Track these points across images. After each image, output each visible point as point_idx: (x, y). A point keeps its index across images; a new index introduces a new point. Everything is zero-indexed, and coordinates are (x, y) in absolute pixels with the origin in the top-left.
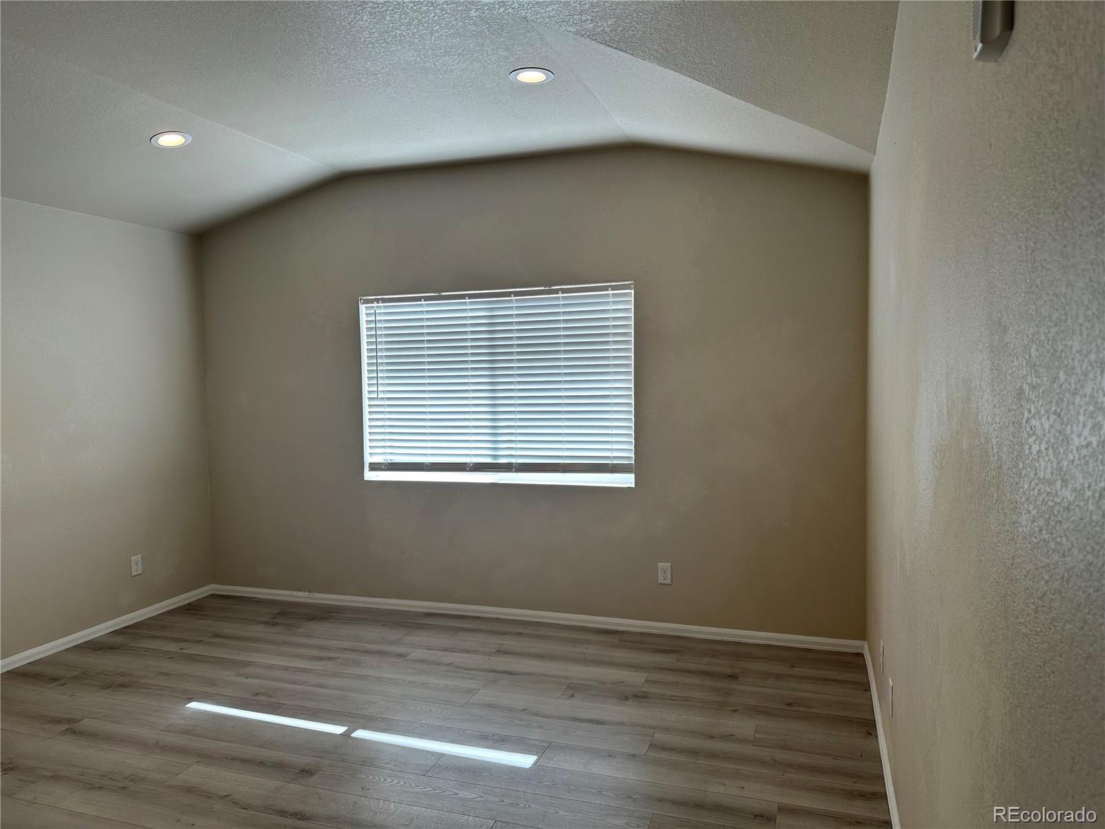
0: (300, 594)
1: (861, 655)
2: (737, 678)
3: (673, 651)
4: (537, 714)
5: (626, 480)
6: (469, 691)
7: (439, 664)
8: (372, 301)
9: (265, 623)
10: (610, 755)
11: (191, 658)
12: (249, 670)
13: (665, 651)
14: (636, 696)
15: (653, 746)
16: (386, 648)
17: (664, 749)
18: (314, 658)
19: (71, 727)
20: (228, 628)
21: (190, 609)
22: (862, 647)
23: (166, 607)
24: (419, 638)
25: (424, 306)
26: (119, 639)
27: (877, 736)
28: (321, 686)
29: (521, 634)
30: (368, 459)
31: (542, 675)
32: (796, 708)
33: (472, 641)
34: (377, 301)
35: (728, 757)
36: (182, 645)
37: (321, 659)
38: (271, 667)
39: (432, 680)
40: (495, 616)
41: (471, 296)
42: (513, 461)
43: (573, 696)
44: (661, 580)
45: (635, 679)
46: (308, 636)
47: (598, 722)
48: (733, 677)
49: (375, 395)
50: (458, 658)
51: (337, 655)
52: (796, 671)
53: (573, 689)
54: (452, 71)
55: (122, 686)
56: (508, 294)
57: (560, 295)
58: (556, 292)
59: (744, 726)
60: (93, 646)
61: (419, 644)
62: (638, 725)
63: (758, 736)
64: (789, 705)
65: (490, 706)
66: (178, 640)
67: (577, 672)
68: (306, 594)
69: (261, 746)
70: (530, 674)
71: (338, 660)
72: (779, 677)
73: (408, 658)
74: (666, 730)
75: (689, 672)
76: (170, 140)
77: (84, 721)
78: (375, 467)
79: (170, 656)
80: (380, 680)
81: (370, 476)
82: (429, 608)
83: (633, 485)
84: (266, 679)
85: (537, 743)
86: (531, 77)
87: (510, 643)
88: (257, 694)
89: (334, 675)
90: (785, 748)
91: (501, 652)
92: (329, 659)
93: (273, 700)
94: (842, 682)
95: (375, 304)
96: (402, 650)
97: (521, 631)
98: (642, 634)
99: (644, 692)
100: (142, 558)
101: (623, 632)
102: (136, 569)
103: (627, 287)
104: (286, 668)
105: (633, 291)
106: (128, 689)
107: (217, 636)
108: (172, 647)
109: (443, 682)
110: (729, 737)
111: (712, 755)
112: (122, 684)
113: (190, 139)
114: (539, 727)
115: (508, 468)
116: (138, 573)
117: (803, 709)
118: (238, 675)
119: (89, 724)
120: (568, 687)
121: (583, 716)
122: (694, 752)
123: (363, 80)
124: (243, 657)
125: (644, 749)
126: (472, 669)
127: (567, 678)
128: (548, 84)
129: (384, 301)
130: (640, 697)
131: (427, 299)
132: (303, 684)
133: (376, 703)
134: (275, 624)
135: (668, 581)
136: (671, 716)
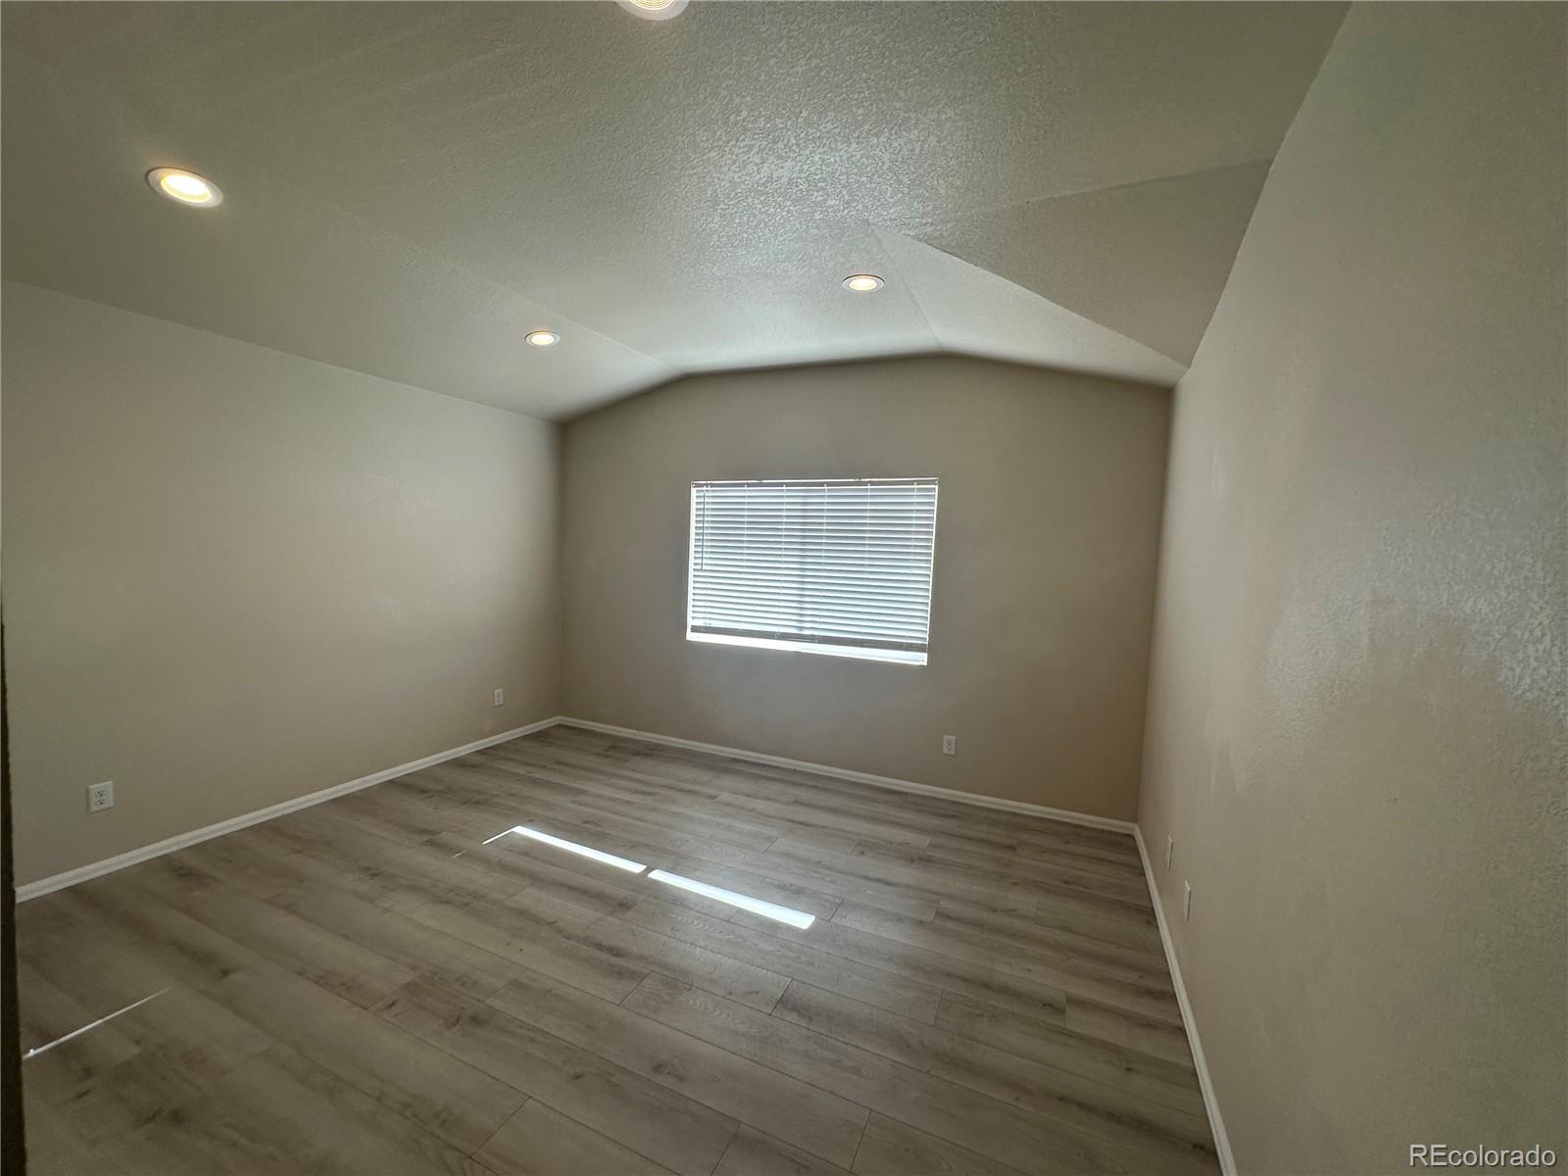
0: (630, 731)
1: (1131, 837)
2: (1015, 849)
3: (954, 817)
4: (830, 869)
5: (921, 659)
6: (769, 838)
7: (742, 808)
8: (702, 486)
9: (599, 754)
10: (900, 919)
11: (536, 782)
12: (582, 798)
13: (947, 816)
14: (921, 859)
15: (938, 914)
16: (697, 788)
17: (949, 918)
18: (637, 792)
19: (431, 839)
20: (569, 757)
21: (540, 736)
22: (1133, 830)
23: (522, 732)
24: (727, 781)
25: (746, 492)
26: (480, 759)
27: (1157, 927)
28: (640, 819)
29: (815, 787)
30: (690, 622)
31: (835, 829)
32: (1073, 887)
33: (773, 789)
34: (707, 485)
35: (1014, 935)
36: (529, 769)
37: (643, 793)
38: (600, 796)
39: (737, 824)
40: (793, 768)
41: (788, 485)
42: (816, 633)
43: (862, 853)
44: (945, 751)
45: (920, 841)
46: (634, 770)
47: (887, 883)
48: (1011, 848)
49: (699, 567)
50: (762, 805)
51: (657, 791)
52: (1071, 847)
53: (864, 846)
54: (790, 277)
55: (477, 803)
56: (822, 484)
57: (869, 487)
58: (866, 484)
59: (1026, 901)
60: (459, 763)
61: (727, 787)
62: (923, 890)
63: (1039, 913)
64: (1067, 883)
65: (788, 855)
66: (527, 764)
67: (866, 829)
68: (634, 731)
69: (586, 874)
70: (824, 827)
71: (658, 796)
72: (1056, 852)
73: (717, 800)
74: (952, 897)
75: (969, 839)
76: (543, 339)
77: (442, 834)
78: (695, 629)
79: (519, 779)
80: (691, 818)
81: (691, 636)
82: (736, 754)
83: (925, 664)
84: (595, 807)
85: (831, 898)
86: (863, 284)
87: (805, 795)
88: (587, 822)
89: (654, 810)
90: (1067, 929)
91: (797, 802)
92: (651, 794)
93: (599, 829)
94: (1114, 863)
95: (705, 488)
96: (712, 792)
97: (815, 784)
98: (925, 797)
99: (929, 856)
100: (504, 692)
101: (907, 794)
102: (498, 701)
103: (932, 483)
104: (612, 799)
105: (937, 487)
106: (483, 807)
107: (559, 763)
108: (521, 770)
109: (747, 827)
110: (1010, 912)
111: (997, 930)
112: (476, 801)
113: (558, 339)
114: (832, 882)
115: (812, 639)
116: (501, 702)
117: (1081, 889)
118: (574, 802)
119: (445, 837)
120: (859, 844)
121: (870, 875)
122: (979, 925)
123: (709, 285)
124: (577, 785)
125: (930, 917)
126: (772, 817)
127: (858, 834)
128: (878, 291)
129: (712, 485)
130: (924, 860)
131: (749, 485)
132: (626, 816)
133: (687, 841)
134: (607, 757)
135: (953, 753)
136: (956, 884)
